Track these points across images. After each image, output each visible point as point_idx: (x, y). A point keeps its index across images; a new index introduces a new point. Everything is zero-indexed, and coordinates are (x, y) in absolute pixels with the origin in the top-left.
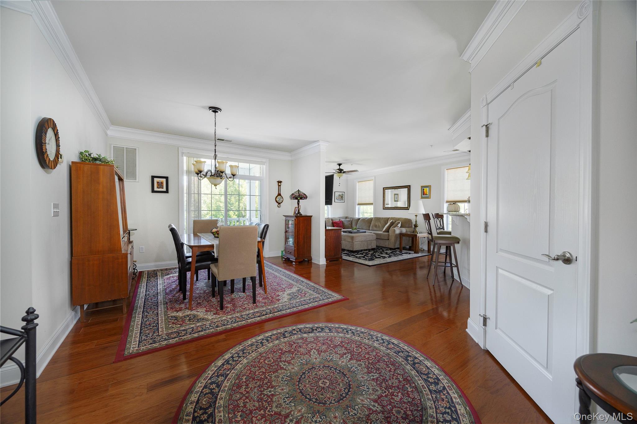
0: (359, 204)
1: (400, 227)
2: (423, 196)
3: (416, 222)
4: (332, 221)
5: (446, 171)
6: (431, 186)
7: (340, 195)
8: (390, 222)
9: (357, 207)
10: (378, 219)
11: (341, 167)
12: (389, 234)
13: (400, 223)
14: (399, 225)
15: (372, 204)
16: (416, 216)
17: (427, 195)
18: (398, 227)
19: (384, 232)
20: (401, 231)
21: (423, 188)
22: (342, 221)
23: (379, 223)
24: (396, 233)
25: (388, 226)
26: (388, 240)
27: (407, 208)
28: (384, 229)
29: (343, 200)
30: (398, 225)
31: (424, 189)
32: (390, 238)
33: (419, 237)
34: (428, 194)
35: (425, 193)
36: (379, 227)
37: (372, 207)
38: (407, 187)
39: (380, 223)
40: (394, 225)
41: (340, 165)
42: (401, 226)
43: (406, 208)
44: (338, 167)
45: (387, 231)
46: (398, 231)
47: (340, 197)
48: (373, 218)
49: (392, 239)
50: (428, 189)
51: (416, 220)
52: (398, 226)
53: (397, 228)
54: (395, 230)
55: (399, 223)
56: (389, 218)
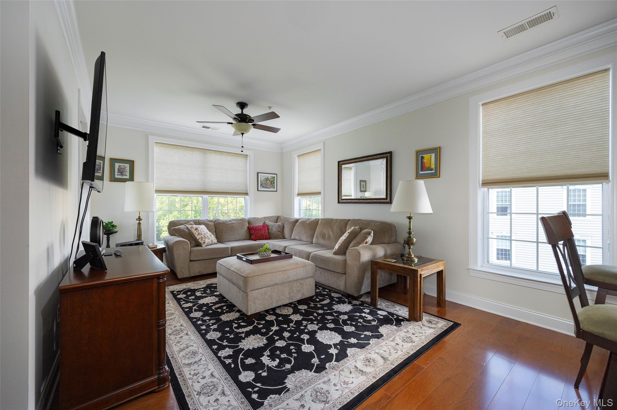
0: (299, 194)
1: (372, 244)
2: (421, 173)
3: (410, 233)
4: (249, 223)
5: (481, 108)
6: (440, 147)
7: (267, 179)
8: (349, 231)
9: (297, 199)
10: (328, 222)
11: (246, 111)
12: (345, 261)
13: (372, 234)
14: (370, 239)
15: (319, 193)
16: (410, 218)
17: (432, 170)
18: (366, 243)
19: (335, 253)
20: (374, 256)
21: (420, 155)
22: (268, 226)
23: (330, 230)
24: (361, 260)
25: (345, 240)
26: (345, 274)
27: (385, 201)
28: (337, 247)
29: (274, 187)
30: (366, 238)
31: (422, 158)
32: (349, 271)
33: (423, 276)
34: (433, 166)
35: (427, 165)
36: (329, 237)
37: (319, 198)
38: (384, 155)
39: (332, 231)
40: (358, 238)
41: (242, 105)
42: (372, 242)
43: (382, 201)
44: (238, 111)
45: (343, 251)
46: (366, 256)
47: (268, 182)
48: (319, 220)
49: (354, 272)
50: (433, 155)
51: (410, 229)
52: (367, 240)
53: (365, 245)
54: (359, 253)
55: (369, 234)
56: (349, 220)
